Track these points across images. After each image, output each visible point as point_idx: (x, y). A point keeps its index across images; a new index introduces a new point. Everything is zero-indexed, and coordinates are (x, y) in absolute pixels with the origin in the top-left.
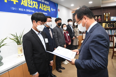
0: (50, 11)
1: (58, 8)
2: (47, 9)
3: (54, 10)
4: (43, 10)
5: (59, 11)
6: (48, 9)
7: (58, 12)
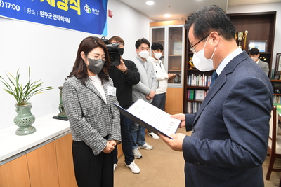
0: (79, 13)
1: (108, 8)
2: (69, 5)
3: (96, 11)
4: (53, 5)
5: (111, 16)
6: (73, 5)
7: (108, 18)
